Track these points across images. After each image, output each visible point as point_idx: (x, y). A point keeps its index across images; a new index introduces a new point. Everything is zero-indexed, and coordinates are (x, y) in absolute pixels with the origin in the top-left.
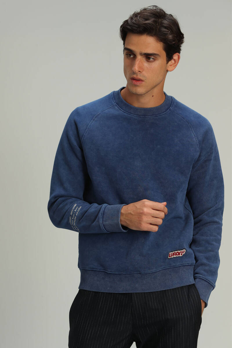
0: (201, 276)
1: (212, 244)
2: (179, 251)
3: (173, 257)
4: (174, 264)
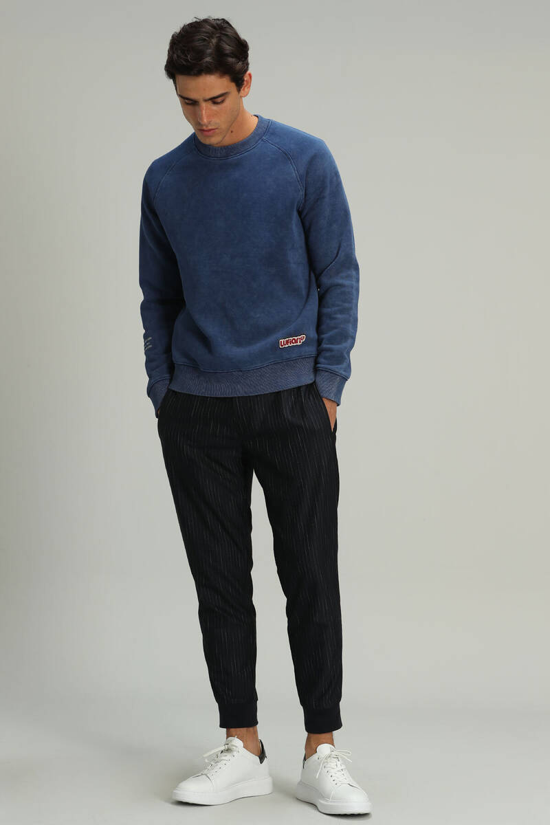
0: (323, 366)
1: (335, 319)
2: (296, 338)
3: (287, 346)
4: (288, 357)
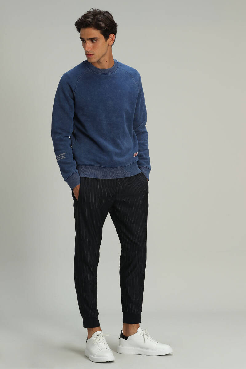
4: (135, 161)
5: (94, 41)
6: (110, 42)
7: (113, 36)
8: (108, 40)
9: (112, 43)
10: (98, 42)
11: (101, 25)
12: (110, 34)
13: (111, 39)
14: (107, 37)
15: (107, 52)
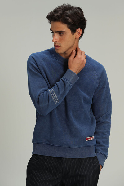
1: (105, 134)
2: (91, 137)
3: (88, 140)
5: (61, 34)
6: (77, 36)
7: (80, 30)
8: (75, 34)
9: (79, 36)
10: (64, 35)
11: (68, 20)
12: (77, 29)
13: (78, 33)
14: (73, 31)
15: (74, 45)
